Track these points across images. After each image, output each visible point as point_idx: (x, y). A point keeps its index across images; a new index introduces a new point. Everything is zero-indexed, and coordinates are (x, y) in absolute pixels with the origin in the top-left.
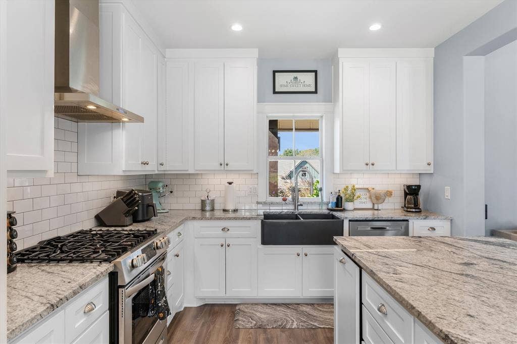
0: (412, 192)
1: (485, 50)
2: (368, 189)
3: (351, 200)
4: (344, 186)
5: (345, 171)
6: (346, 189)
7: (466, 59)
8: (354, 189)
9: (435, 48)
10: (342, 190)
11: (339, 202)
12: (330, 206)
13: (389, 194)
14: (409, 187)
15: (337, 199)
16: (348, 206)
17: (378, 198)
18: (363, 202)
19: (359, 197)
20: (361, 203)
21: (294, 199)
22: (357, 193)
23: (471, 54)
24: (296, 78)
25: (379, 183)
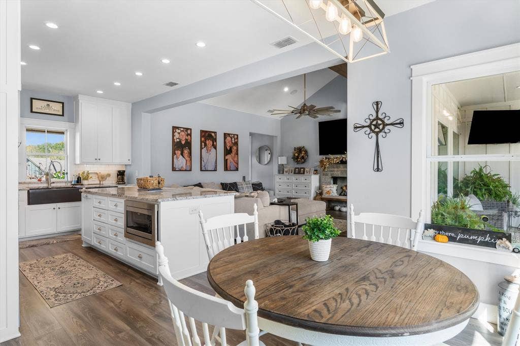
0: (121, 174)
1: (151, 112)
2: (96, 173)
3: (86, 179)
4: (82, 172)
5: (82, 163)
6: (83, 173)
7: (143, 114)
8: (88, 173)
9: (132, 104)
10: (81, 173)
11: (79, 180)
12: (73, 183)
13: (109, 175)
14: (119, 172)
15: (78, 179)
16: (85, 182)
17: (103, 178)
18: (94, 181)
19: (91, 177)
20: (93, 181)
21: (47, 180)
22: (90, 176)
23: (147, 112)
24: (48, 105)
25: (103, 170)
